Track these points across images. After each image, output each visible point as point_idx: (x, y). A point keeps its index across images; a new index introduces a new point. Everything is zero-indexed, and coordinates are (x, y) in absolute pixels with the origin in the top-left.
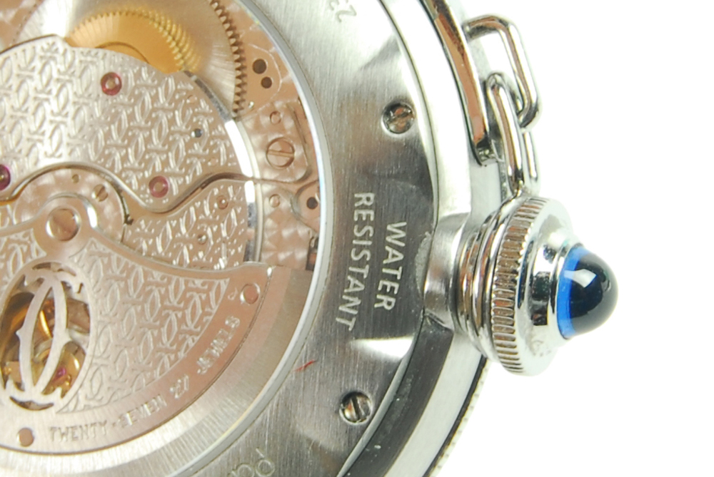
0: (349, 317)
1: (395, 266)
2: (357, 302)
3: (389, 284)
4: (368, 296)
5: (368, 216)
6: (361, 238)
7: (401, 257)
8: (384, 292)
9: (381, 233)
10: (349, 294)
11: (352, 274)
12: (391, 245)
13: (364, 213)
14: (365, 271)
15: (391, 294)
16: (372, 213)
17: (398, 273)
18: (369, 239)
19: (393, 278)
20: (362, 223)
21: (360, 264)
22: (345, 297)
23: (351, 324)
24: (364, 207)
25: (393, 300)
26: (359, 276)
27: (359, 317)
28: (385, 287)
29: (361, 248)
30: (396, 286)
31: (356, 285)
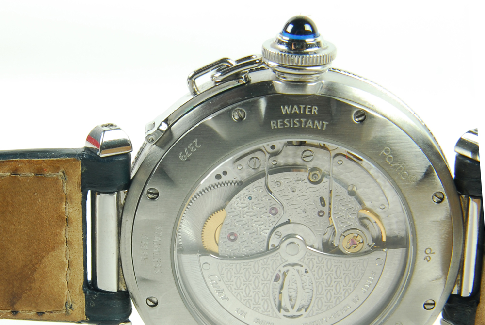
0: (323, 124)
1: (299, 108)
2: (316, 122)
3: (307, 110)
4: (313, 118)
5: (281, 122)
6: (290, 123)
7: (296, 107)
8: (311, 111)
9: (287, 116)
10: (314, 125)
11: (305, 125)
12: (291, 111)
13: (279, 124)
14: (303, 120)
15: (311, 108)
16: (279, 121)
17: (302, 107)
18: (290, 120)
19: (305, 108)
20: (284, 124)
21: (300, 122)
22: (315, 127)
23: (325, 123)
24: (277, 125)
25: (313, 108)
26: (306, 123)
27: (323, 120)
28: (309, 111)
29: (294, 124)
30: (307, 107)
31: (310, 124)
